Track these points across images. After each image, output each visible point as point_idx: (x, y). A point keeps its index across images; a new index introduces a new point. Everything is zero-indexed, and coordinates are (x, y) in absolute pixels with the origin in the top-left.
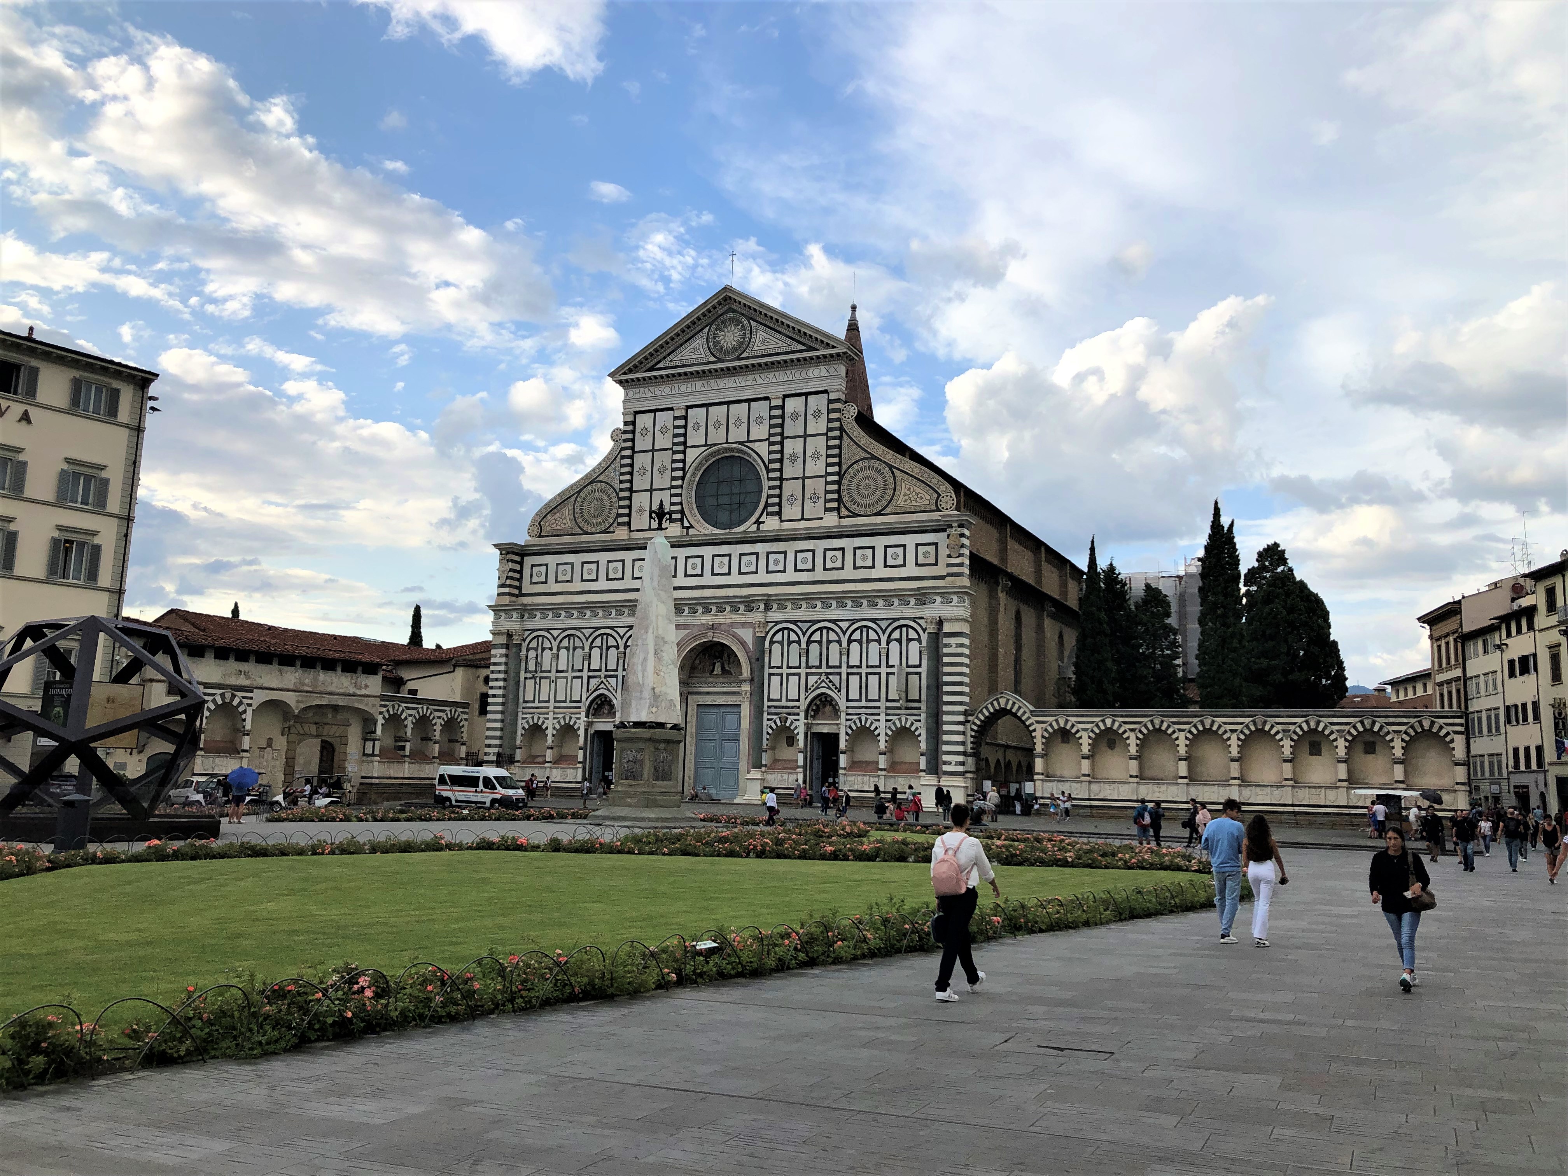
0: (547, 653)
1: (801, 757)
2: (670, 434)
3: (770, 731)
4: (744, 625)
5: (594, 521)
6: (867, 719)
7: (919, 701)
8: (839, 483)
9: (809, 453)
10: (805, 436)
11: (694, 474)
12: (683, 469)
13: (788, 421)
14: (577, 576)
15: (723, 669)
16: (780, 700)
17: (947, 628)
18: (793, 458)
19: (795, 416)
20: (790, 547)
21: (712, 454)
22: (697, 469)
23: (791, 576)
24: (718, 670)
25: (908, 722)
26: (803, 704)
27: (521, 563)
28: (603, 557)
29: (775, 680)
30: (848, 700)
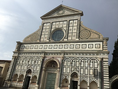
0: (21, 61)
1: (69, 86)
2: (49, 26)
3: (63, 79)
4: (59, 57)
5: (34, 39)
6: (85, 79)
7: (97, 75)
8: (79, 33)
9: (73, 29)
10: (73, 26)
11: (52, 32)
12: (51, 31)
13: (70, 24)
14: (29, 48)
15: (54, 66)
16: (65, 73)
17: (104, 60)
18: (71, 30)
19: (71, 23)
20: (69, 44)
21: (56, 29)
22: (53, 32)
23: (69, 49)
24: (53, 66)
25: (95, 80)
26: (70, 74)
27: (20, 46)
28: (34, 45)
29: (65, 69)
30: (80, 74)
